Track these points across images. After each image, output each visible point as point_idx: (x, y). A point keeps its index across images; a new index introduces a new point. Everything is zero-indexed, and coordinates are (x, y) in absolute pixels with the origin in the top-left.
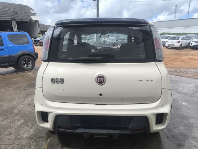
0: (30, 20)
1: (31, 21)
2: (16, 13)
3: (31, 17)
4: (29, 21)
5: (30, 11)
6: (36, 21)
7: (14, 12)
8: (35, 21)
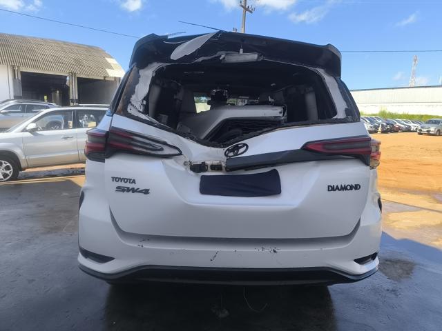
0: (105, 77)
1: (107, 79)
2: (78, 62)
3: (108, 70)
4: (103, 79)
5: (107, 59)
6: (115, 78)
7: (75, 60)
8: (113, 80)
